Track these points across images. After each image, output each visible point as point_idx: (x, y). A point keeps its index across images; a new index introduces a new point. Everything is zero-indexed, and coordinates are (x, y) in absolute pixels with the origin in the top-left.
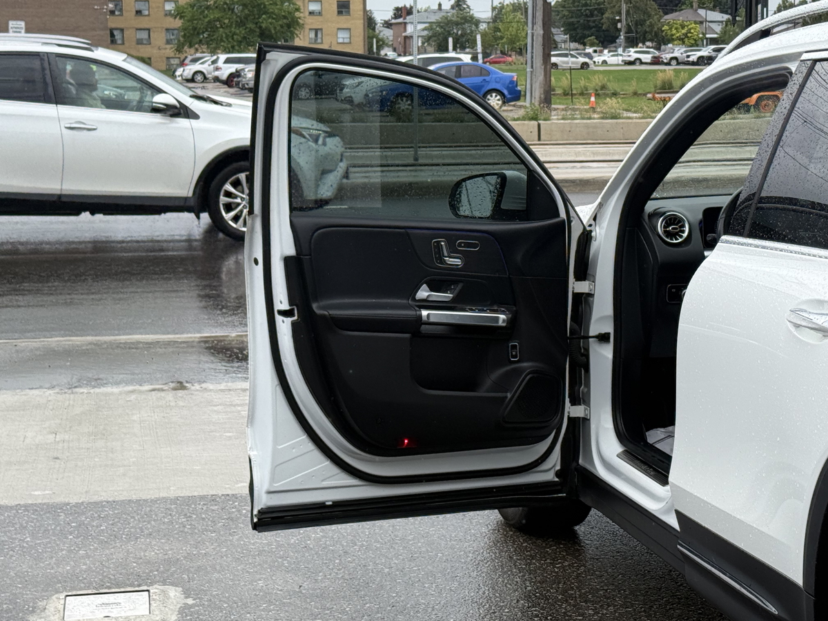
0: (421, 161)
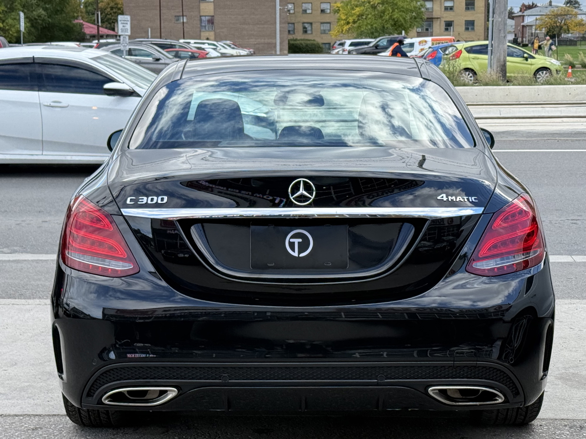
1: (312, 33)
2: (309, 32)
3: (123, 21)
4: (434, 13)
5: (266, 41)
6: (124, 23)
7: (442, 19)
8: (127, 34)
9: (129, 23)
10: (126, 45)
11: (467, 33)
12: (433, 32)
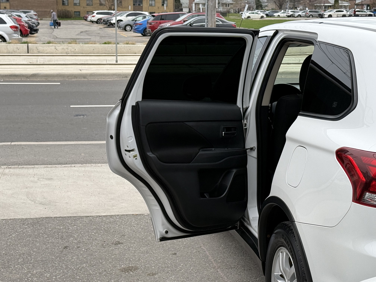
0: (119, 63)
1: (68, 5)
2: (66, 4)
5: (43, 10)
11: (163, 7)
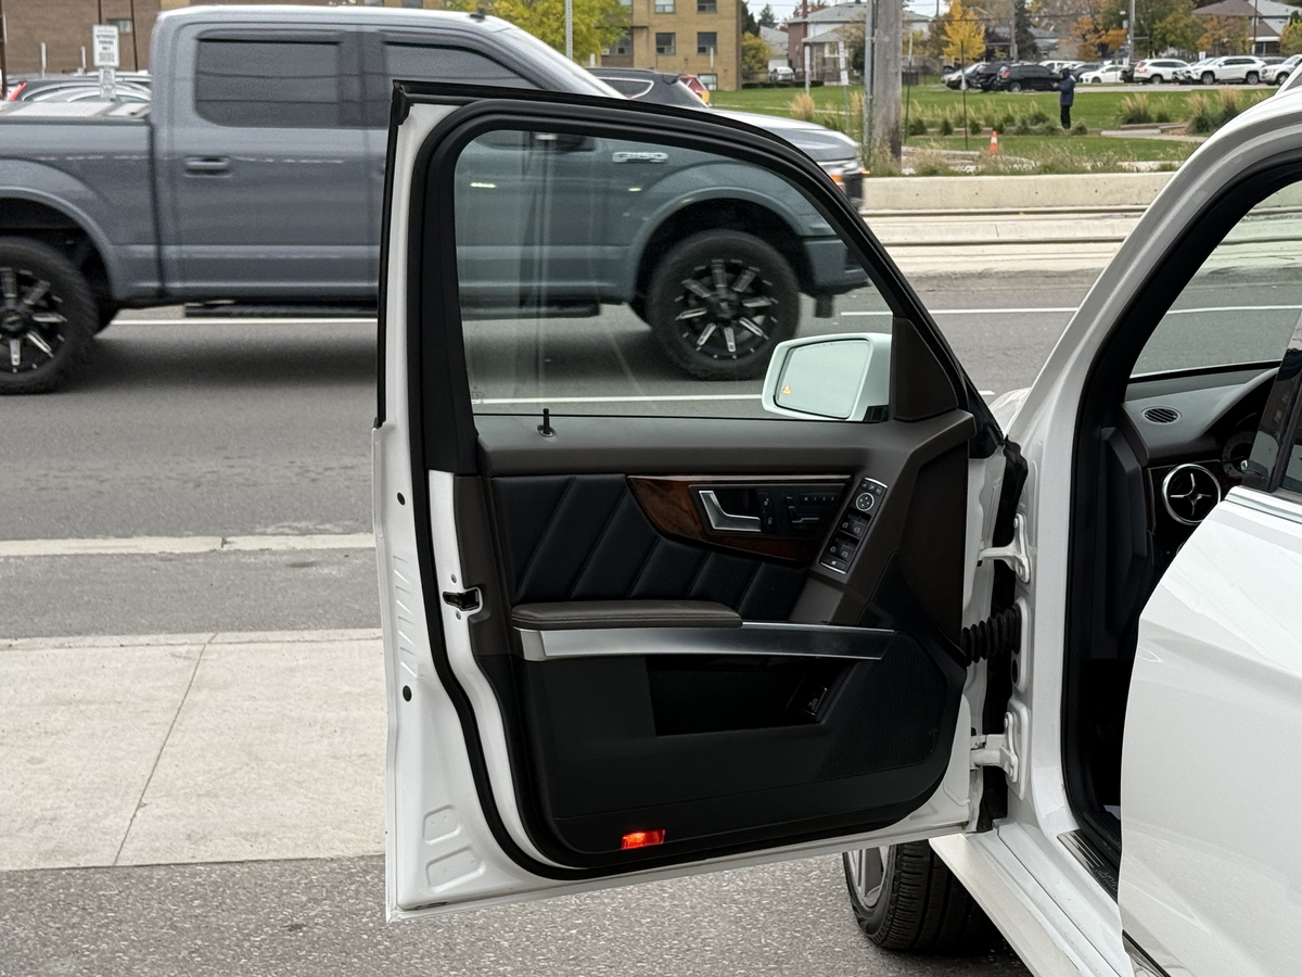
3: (105, 36)
4: (635, 17)
6: (106, 42)
7: (650, 29)
8: (112, 64)
9: (116, 41)
10: (110, 87)
11: (702, 57)
12: (632, 56)
